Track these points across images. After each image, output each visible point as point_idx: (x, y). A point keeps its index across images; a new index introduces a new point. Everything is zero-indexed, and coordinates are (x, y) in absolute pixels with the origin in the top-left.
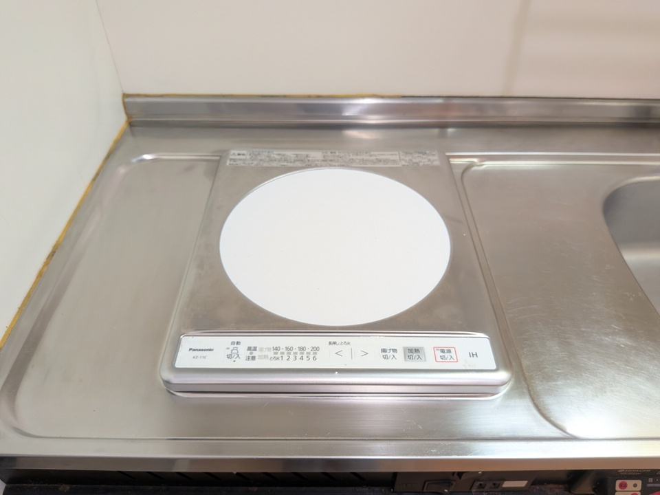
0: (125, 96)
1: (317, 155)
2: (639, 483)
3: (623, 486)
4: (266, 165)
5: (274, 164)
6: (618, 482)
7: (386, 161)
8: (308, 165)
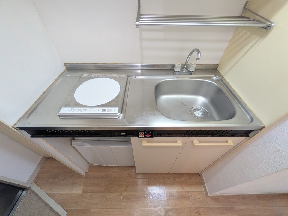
0: (65, 63)
1: (101, 75)
2: (143, 133)
3: (141, 134)
4: (90, 77)
5: (92, 77)
6: (140, 133)
7: (114, 76)
8: (98, 77)
